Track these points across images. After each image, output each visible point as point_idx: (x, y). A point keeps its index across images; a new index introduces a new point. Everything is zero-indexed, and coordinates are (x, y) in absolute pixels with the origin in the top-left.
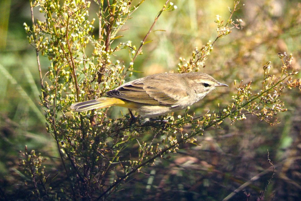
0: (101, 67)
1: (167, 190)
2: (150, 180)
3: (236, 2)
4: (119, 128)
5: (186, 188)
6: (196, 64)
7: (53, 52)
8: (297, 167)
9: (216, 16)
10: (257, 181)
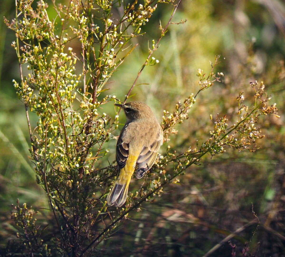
0: (89, 119)
1: (155, 242)
2: (139, 234)
3: (217, 56)
4: (107, 177)
5: (173, 240)
6: (180, 116)
7: (41, 108)
8: (280, 218)
9: (198, 70)
10: (242, 232)
